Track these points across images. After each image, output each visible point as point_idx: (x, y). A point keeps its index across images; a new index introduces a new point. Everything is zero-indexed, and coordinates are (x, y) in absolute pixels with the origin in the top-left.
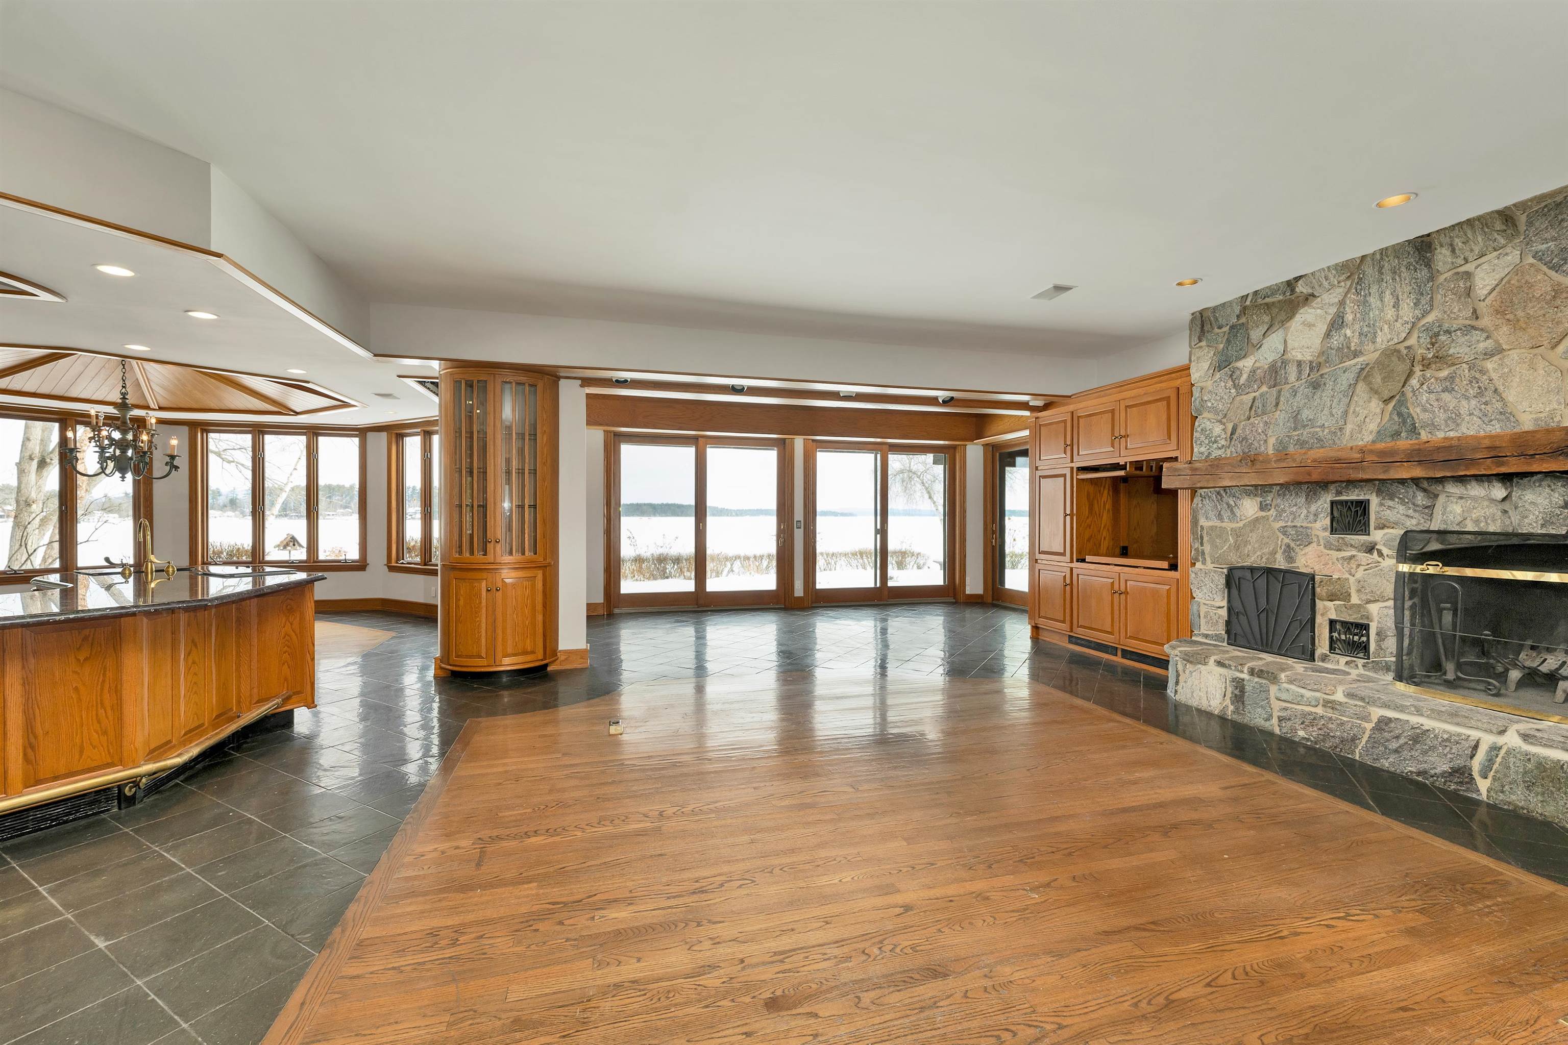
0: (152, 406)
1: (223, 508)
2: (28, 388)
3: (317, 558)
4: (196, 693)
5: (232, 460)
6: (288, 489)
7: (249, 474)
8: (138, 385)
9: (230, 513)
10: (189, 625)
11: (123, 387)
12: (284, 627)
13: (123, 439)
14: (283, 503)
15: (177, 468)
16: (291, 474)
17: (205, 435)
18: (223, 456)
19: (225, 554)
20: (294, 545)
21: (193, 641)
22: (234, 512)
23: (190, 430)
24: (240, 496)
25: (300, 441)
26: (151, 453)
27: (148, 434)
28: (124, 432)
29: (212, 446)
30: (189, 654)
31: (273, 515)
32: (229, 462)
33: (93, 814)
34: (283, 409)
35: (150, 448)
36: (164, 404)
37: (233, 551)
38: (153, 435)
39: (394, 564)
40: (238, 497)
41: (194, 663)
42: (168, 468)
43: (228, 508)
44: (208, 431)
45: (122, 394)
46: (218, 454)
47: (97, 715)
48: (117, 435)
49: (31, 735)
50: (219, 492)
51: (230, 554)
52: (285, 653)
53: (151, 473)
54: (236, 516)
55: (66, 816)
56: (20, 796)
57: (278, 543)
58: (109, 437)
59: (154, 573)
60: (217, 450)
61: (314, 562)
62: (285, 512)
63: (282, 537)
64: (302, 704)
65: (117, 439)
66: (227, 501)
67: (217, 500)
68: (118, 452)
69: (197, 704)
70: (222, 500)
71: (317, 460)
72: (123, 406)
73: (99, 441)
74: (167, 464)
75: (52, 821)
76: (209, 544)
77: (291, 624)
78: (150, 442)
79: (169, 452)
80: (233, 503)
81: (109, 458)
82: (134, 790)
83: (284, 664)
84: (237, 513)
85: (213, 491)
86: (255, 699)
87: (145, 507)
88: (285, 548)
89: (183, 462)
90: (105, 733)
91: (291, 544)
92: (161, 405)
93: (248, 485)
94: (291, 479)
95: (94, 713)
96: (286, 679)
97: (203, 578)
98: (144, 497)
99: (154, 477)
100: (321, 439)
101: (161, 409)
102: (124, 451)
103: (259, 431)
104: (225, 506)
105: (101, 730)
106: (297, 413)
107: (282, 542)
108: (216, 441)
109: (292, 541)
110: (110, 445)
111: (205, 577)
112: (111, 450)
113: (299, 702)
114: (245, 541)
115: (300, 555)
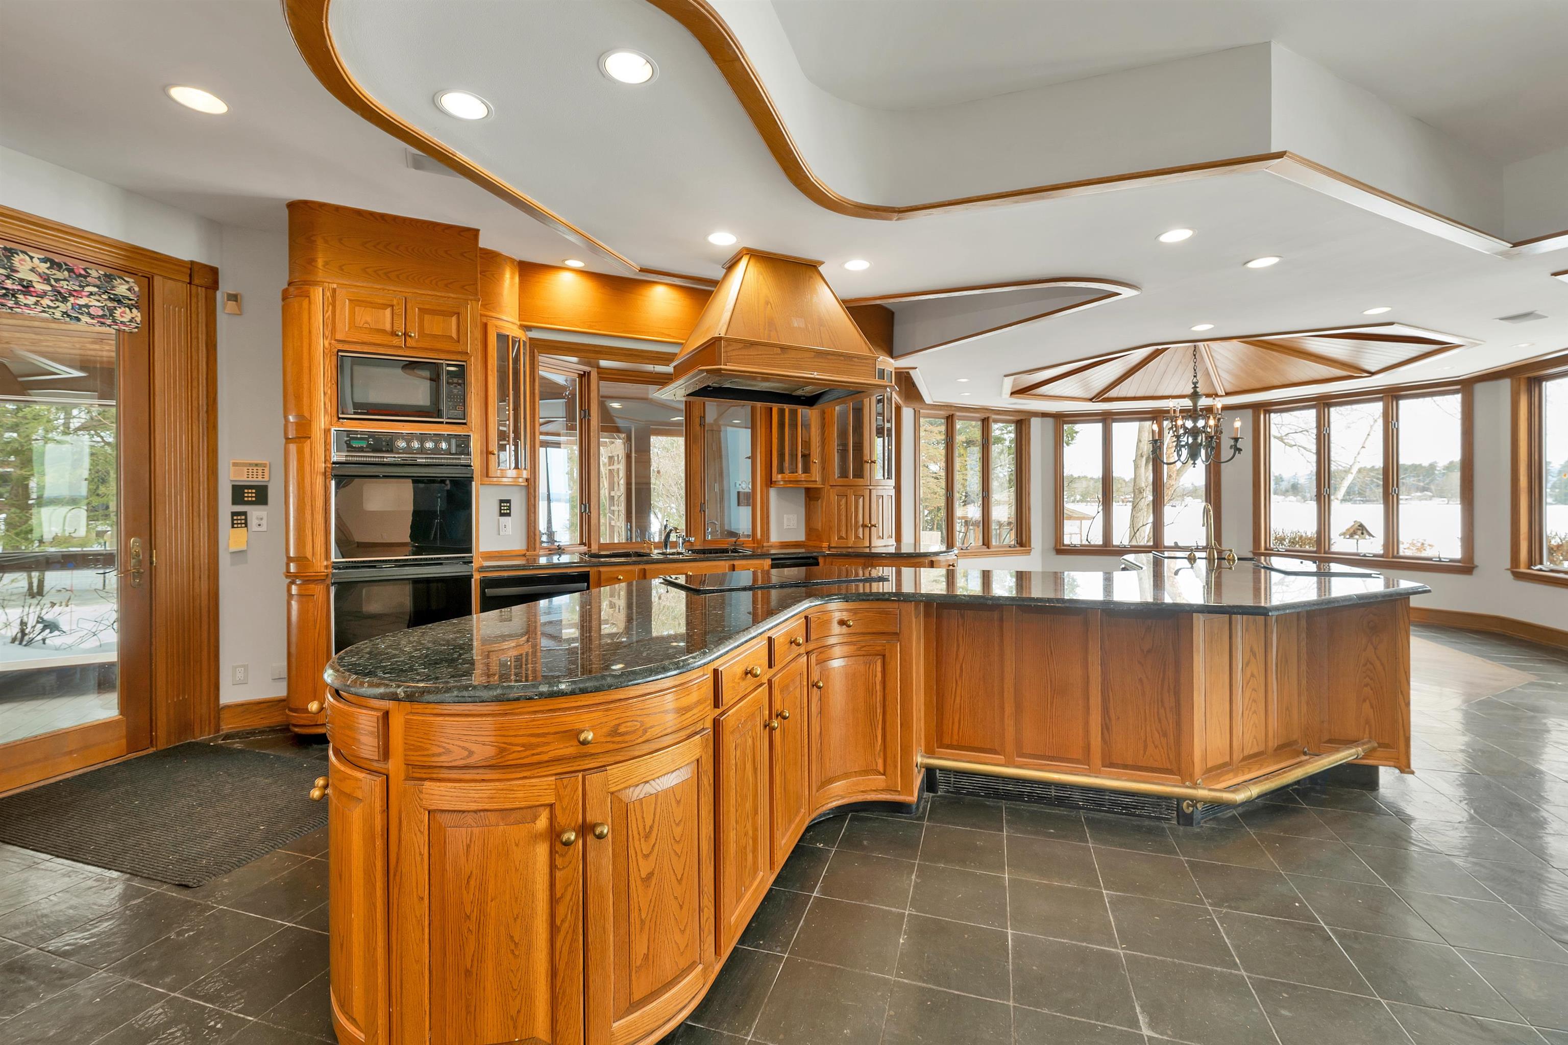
0: (1220, 393)
1: (1285, 493)
2: (1131, 394)
3: (1398, 552)
4: (1255, 712)
5: (1294, 444)
6: (1354, 470)
7: (1314, 458)
8: (1208, 374)
9: (1292, 498)
10: (1247, 630)
11: (1195, 376)
12: (1365, 650)
13: (1195, 427)
14: (1348, 487)
15: (1240, 450)
16: (1359, 454)
17: (1267, 415)
18: (1286, 441)
19: (1287, 541)
20: (1362, 534)
21: (1251, 650)
22: (1295, 496)
23: (1254, 413)
24: (1302, 481)
25: (1377, 408)
26: (1219, 438)
27: (1214, 418)
28: (1195, 420)
29: (1274, 431)
30: (1247, 664)
31: (1337, 499)
32: (1291, 446)
33: (1155, 817)
34: (1354, 370)
35: (1216, 432)
36: (1230, 389)
37: (1295, 538)
38: (1219, 419)
39: (1523, 569)
40: (1300, 482)
41: (1252, 675)
42: (1233, 450)
43: (1290, 493)
44: (1270, 412)
45: (1193, 383)
46: (1281, 439)
47: (1158, 712)
48: (1189, 424)
49: (1107, 719)
50: (1281, 478)
51: (1293, 542)
52: (1366, 685)
53: (1220, 459)
54: (1297, 501)
55: (1134, 809)
56: (1096, 777)
57: (1344, 530)
58: (1183, 426)
59: (1216, 561)
60: (1279, 435)
61: (1394, 557)
62: (1354, 495)
63: (1348, 524)
64: (1392, 763)
65: (1189, 427)
66: (1289, 486)
67: (1280, 485)
68: (1190, 440)
69: (1256, 727)
70: (1284, 485)
71: (1397, 429)
72: (1195, 396)
73: (1175, 431)
74: (1231, 447)
75: (1124, 808)
76: (1272, 530)
77: (1375, 649)
78: (1216, 426)
79: (1233, 436)
80: (1295, 489)
81: (1184, 446)
82: (1191, 809)
83: (1364, 700)
84: (1299, 497)
85: (1276, 477)
86: (1326, 737)
87: (1215, 492)
88: (1351, 536)
89: (1246, 444)
90: (1165, 735)
91: (1359, 532)
92: (1227, 391)
93: (1313, 468)
94: (1358, 459)
95: (1156, 710)
96: (1367, 722)
97: (1266, 573)
98: (1214, 482)
99: (1222, 461)
100: (1403, 403)
101: (1227, 394)
102: (1195, 439)
103: (1323, 403)
104: (1287, 491)
105: (1162, 730)
106: (1372, 374)
107: (1348, 530)
108: (1279, 422)
109: (1360, 530)
110: (1185, 434)
111: (1268, 571)
112: (1185, 439)
113: (1387, 759)
114: (1310, 528)
115: (1373, 546)
